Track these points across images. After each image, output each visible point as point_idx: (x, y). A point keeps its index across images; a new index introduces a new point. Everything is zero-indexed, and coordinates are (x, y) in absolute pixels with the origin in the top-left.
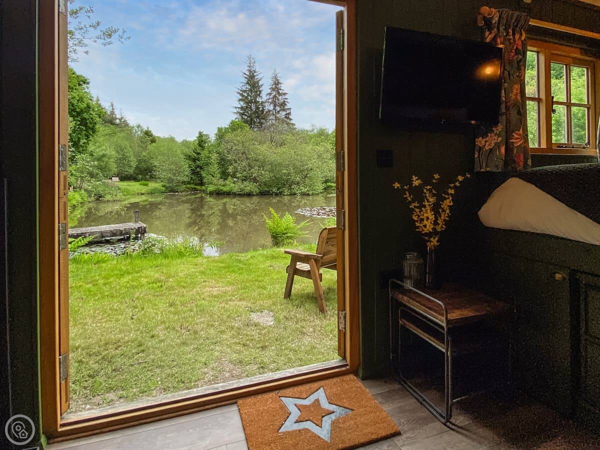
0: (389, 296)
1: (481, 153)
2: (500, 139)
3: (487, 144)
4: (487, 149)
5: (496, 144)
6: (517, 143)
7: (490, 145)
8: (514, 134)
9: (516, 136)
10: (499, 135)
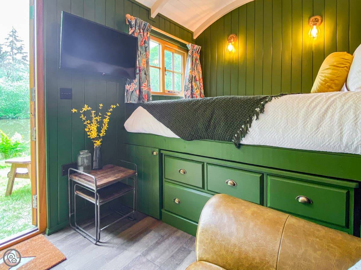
0: (68, 179)
1: (128, 93)
2: (136, 86)
3: (131, 88)
4: (131, 91)
5: (134, 89)
6: (144, 89)
7: (132, 89)
8: (143, 84)
9: (144, 85)
10: (136, 84)
